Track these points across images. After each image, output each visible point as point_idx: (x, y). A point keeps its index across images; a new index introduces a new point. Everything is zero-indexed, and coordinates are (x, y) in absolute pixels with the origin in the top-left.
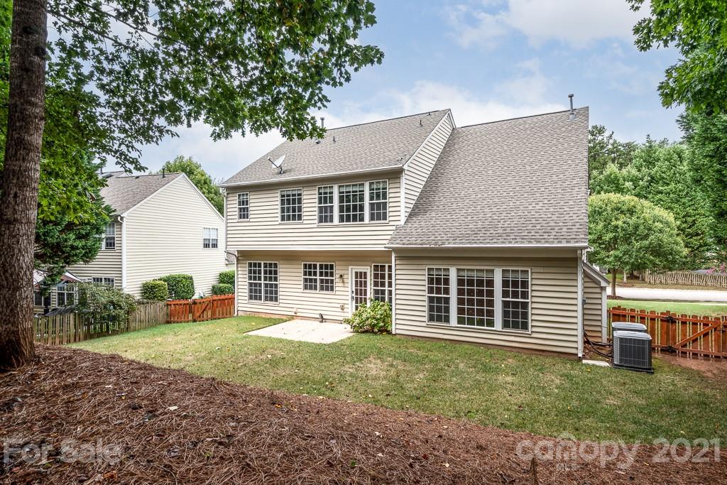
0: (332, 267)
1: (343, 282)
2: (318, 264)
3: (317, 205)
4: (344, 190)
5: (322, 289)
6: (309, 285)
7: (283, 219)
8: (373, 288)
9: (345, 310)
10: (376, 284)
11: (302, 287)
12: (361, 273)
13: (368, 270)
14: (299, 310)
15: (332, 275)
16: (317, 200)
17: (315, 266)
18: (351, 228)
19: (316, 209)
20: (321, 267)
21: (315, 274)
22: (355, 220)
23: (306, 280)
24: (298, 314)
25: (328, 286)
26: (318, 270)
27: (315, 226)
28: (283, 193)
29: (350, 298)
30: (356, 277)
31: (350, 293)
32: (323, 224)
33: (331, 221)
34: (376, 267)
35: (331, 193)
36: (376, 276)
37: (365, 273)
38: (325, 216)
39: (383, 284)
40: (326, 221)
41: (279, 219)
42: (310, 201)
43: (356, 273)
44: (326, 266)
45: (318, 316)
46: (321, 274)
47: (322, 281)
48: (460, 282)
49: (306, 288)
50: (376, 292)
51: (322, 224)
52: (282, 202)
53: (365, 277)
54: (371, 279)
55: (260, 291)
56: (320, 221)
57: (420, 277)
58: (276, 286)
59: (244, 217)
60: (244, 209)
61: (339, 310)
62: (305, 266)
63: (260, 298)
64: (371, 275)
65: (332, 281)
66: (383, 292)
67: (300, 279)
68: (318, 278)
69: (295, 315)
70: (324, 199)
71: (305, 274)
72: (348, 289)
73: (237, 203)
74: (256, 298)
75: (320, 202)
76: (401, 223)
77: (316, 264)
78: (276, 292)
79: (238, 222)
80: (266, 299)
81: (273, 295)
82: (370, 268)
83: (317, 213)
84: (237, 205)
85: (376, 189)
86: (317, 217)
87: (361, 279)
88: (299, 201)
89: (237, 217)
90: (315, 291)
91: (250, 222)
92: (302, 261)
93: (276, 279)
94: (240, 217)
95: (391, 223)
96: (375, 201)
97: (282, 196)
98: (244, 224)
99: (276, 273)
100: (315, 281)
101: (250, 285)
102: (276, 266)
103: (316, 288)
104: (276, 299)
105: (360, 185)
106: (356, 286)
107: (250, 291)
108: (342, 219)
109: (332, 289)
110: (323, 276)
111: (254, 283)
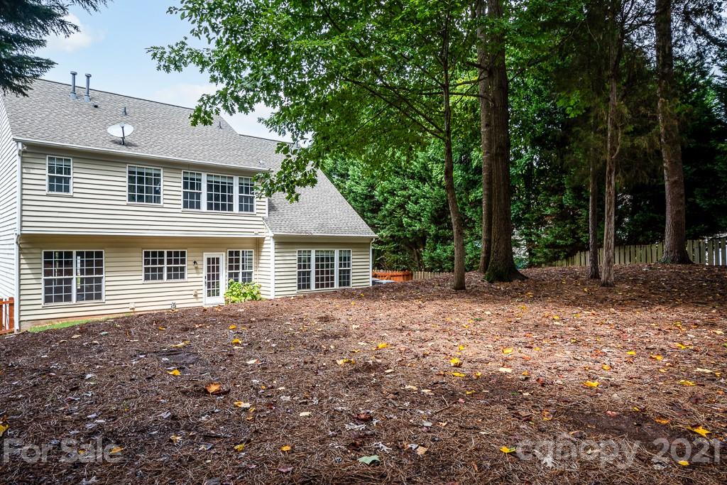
0: (183, 254)
1: (196, 268)
2: (166, 252)
3: (182, 189)
4: (213, 179)
5: (169, 277)
6: (152, 274)
7: (131, 198)
8: (228, 271)
9: (199, 296)
10: (231, 268)
11: (143, 277)
12: (213, 259)
13: (223, 258)
14: (137, 305)
15: (183, 262)
16: (182, 185)
17: (161, 254)
18: (219, 216)
19: (182, 194)
20: (169, 254)
21: (161, 262)
22: (224, 208)
23: (147, 270)
24: (137, 310)
25: (177, 273)
26: (165, 258)
27: (179, 211)
28: (132, 170)
29: (203, 283)
30: (209, 263)
31: (203, 279)
32: (188, 210)
33: (198, 207)
34: (231, 253)
35: (200, 180)
36: (231, 261)
37: (218, 259)
38: (191, 202)
39: (237, 268)
40: (192, 207)
41: (126, 198)
42: (172, 187)
43: (209, 259)
44: (176, 254)
46: (169, 262)
47: (169, 269)
48: (317, 260)
49: (147, 278)
50: (230, 275)
51: (186, 210)
52: (131, 179)
53: (218, 263)
54: (226, 264)
55: (69, 290)
56: (185, 206)
57: (292, 258)
58: (99, 280)
59: (59, 189)
60: (59, 180)
61: (192, 297)
62: (147, 254)
63: (68, 298)
64: (226, 260)
65: (182, 269)
66: (237, 275)
67: (140, 268)
68: (165, 266)
69: (132, 311)
70: (191, 185)
71: (147, 262)
72: (200, 275)
73: (47, 169)
74: (59, 299)
75: (185, 186)
76: (267, 215)
77: (163, 252)
78: (99, 288)
79: (47, 195)
80: (80, 298)
81: (92, 291)
82: (224, 254)
83: (182, 198)
84: (46, 172)
85: (245, 184)
86: (182, 202)
87: (213, 265)
88: (157, 182)
89: (46, 188)
90: (160, 281)
91: (72, 197)
92: (143, 249)
93: (100, 271)
94: (51, 188)
95: (258, 215)
96: (244, 195)
97: (130, 172)
98: (58, 199)
99: (100, 263)
100: (161, 270)
101: (47, 282)
102: (99, 254)
103: (161, 277)
104: (99, 297)
105: (229, 177)
106: (209, 271)
107: (48, 291)
108: (210, 207)
109: (182, 276)
110: (171, 264)
111: (55, 280)
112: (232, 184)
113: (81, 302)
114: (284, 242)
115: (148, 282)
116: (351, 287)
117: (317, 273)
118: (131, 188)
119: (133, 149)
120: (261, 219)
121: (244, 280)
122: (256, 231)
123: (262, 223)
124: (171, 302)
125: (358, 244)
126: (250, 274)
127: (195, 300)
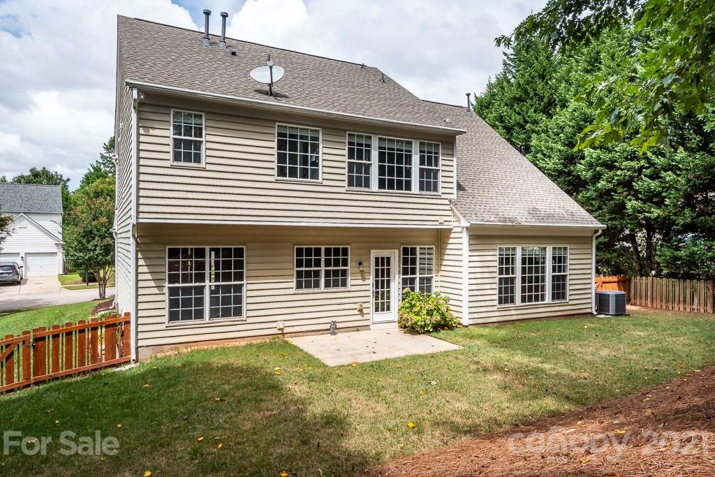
0: (345, 251)
1: (362, 272)
2: (323, 248)
3: (346, 159)
4: (386, 144)
5: (327, 284)
6: (306, 280)
7: (281, 172)
8: (401, 276)
9: (365, 311)
10: (405, 272)
11: (294, 285)
12: (383, 259)
13: (395, 256)
14: (287, 324)
15: (345, 263)
16: (346, 152)
17: (318, 251)
18: (393, 198)
19: (346, 165)
20: (328, 251)
21: (318, 263)
22: (400, 187)
23: (299, 274)
24: (286, 330)
25: (337, 279)
26: (323, 258)
27: (343, 190)
28: (283, 131)
29: (370, 293)
30: (377, 265)
31: (370, 288)
32: (355, 188)
33: (367, 185)
34: (405, 251)
35: (369, 146)
36: (405, 262)
37: (388, 259)
38: (358, 178)
39: (413, 271)
40: (359, 185)
41: (275, 172)
42: (333, 155)
43: (377, 259)
44: (337, 251)
46: (328, 263)
47: (327, 273)
48: (524, 261)
49: (299, 286)
50: (405, 282)
51: (352, 188)
52: (281, 145)
53: (388, 264)
54: (399, 266)
55: (200, 302)
56: (350, 184)
57: (492, 257)
58: (239, 288)
59: (188, 158)
60: (188, 144)
61: (356, 312)
62: (299, 252)
63: (199, 315)
64: (399, 260)
65: (344, 273)
66: (412, 281)
67: (290, 272)
68: (323, 269)
69: (280, 332)
70: (358, 152)
71: (299, 264)
72: (367, 282)
73: (171, 128)
74: (187, 315)
75: (351, 156)
76: (454, 197)
77: (320, 249)
78: (238, 300)
79: (172, 167)
80: (214, 314)
81: (229, 305)
82: (397, 251)
83: (346, 171)
84: (170, 133)
85: (428, 152)
86: (346, 178)
87: (383, 267)
88: (315, 148)
89: (170, 156)
90: (316, 290)
91: (204, 170)
92: (296, 245)
93: (239, 277)
94: (177, 157)
95: (444, 196)
96: (426, 167)
97: (280, 135)
98: (186, 173)
99: (239, 265)
100: (317, 274)
101: (173, 291)
102: (239, 252)
103: (317, 285)
104: (238, 312)
105: (406, 142)
106: (377, 276)
107: (173, 303)
108: (382, 184)
109: (344, 284)
110: (330, 266)
111: (183, 288)
112: (411, 151)
113: (216, 320)
114: (480, 236)
115: (300, 291)
116: (568, 301)
117: (523, 280)
118: (281, 158)
119: (284, 101)
120: (447, 202)
121: (421, 289)
122: (441, 219)
123: (448, 208)
124: (329, 320)
125: (578, 238)
126: (429, 280)
127: (359, 317)
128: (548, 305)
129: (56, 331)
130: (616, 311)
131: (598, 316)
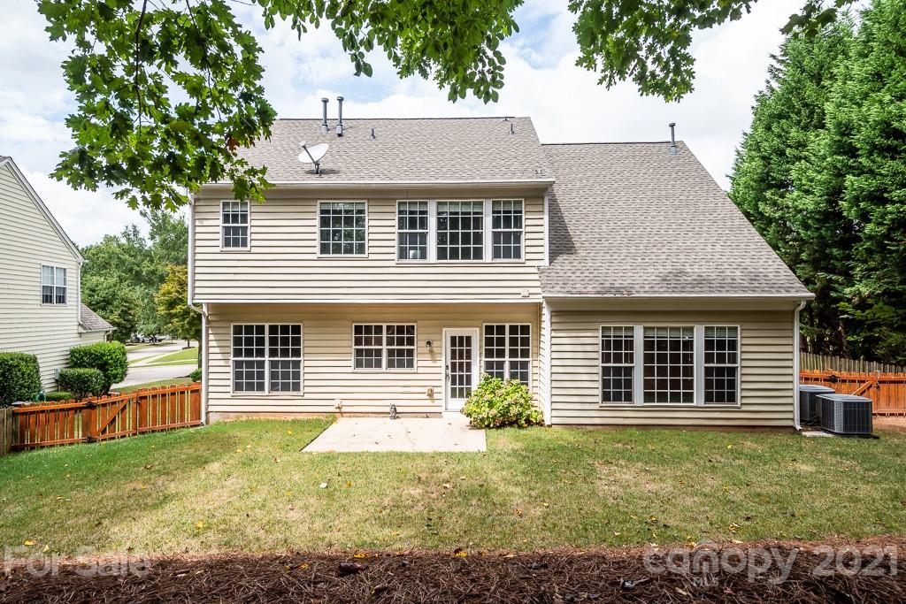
0: (411, 329)
1: (431, 352)
2: (385, 326)
3: (396, 230)
4: (447, 209)
5: (390, 364)
6: (366, 358)
7: (324, 249)
8: (484, 359)
9: (436, 396)
10: (489, 353)
11: (352, 363)
12: (461, 338)
13: (477, 336)
14: (344, 403)
15: (411, 341)
16: (396, 223)
17: (379, 329)
18: (459, 269)
19: (396, 237)
20: (390, 329)
21: (379, 342)
22: (466, 256)
23: (359, 352)
24: (343, 410)
25: (402, 358)
26: (384, 336)
27: (393, 264)
28: (326, 208)
29: (443, 377)
30: (453, 344)
31: (443, 370)
32: (408, 261)
33: (424, 256)
34: (489, 330)
35: (425, 213)
36: (489, 342)
37: (469, 339)
38: (411, 248)
39: (501, 354)
40: (413, 257)
41: (317, 250)
42: (382, 228)
43: (453, 339)
44: (400, 329)
45: (388, 410)
46: (390, 342)
47: (391, 353)
48: (648, 345)
49: (359, 364)
50: (489, 365)
51: (404, 261)
52: (324, 222)
53: (469, 344)
54: (481, 347)
55: (261, 375)
56: (402, 256)
57: (591, 340)
58: (297, 364)
59: (236, 243)
60: (236, 230)
61: (425, 396)
62: (358, 330)
63: (261, 387)
64: (481, 340)
65: (410, 353)
66: (500, 365)
67: (348, 350)
68: (384, 347)
69: (338, 410)
70: (413, 221)
71: (358, 342)
72: (438, 364)
73: (221, 217)
74: (250, 387)
75: (401, 225)
76: (546, 263)
77: (381, 326)
78: (297, 375)
79: (222, 252)
80: (274, 387)
81: (288, 380)
82: (478, 329)
83: (395, 243)
84: (220, 222)
85: (504, 212)
86: (396, 250)
87: (460, 347)
88: (360, 221)
89: (221, 243)
90: (377, 370)
91: (249, 252)
92: (353, 322)
93: (297, 353)
94: (227, 243)
95: (528, 263)
96: (502, 230)
97: (323, 212)
98: (235, 256)
99: (297, 341)
100: (379, 352)
101: (238, 364)
102: (297, 330)
103: (379, 365)
104: (296, 387)
105: (475, 203)
106: (453, 357)
107: (238, 375)
108: (442, 254)
109: (410, 364)
110: (393, 344)
111: (246, 362)
112: (481, 214)
113: (275, 393)
114: (571, 313)
115: (360, 370)
116: (739, 405)
117: (648, 371)
118: (324, 235)
119: (334, 178)
120: (535, 270)
121: (513, 376)
122: (524, 292)
123: (536, 277)
124: (388, 403)
126: (524, 365)
127: (429, 402)
128: (698, 409)
129: (154, 393)
130: (845, 428)
131: (804, 433)
